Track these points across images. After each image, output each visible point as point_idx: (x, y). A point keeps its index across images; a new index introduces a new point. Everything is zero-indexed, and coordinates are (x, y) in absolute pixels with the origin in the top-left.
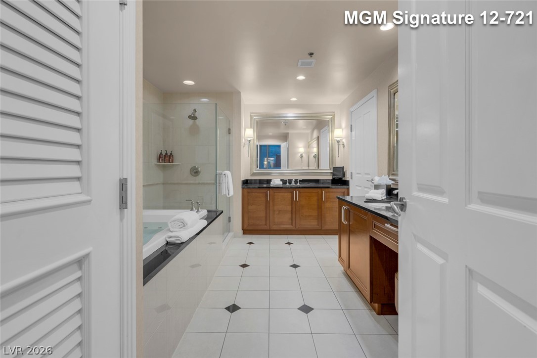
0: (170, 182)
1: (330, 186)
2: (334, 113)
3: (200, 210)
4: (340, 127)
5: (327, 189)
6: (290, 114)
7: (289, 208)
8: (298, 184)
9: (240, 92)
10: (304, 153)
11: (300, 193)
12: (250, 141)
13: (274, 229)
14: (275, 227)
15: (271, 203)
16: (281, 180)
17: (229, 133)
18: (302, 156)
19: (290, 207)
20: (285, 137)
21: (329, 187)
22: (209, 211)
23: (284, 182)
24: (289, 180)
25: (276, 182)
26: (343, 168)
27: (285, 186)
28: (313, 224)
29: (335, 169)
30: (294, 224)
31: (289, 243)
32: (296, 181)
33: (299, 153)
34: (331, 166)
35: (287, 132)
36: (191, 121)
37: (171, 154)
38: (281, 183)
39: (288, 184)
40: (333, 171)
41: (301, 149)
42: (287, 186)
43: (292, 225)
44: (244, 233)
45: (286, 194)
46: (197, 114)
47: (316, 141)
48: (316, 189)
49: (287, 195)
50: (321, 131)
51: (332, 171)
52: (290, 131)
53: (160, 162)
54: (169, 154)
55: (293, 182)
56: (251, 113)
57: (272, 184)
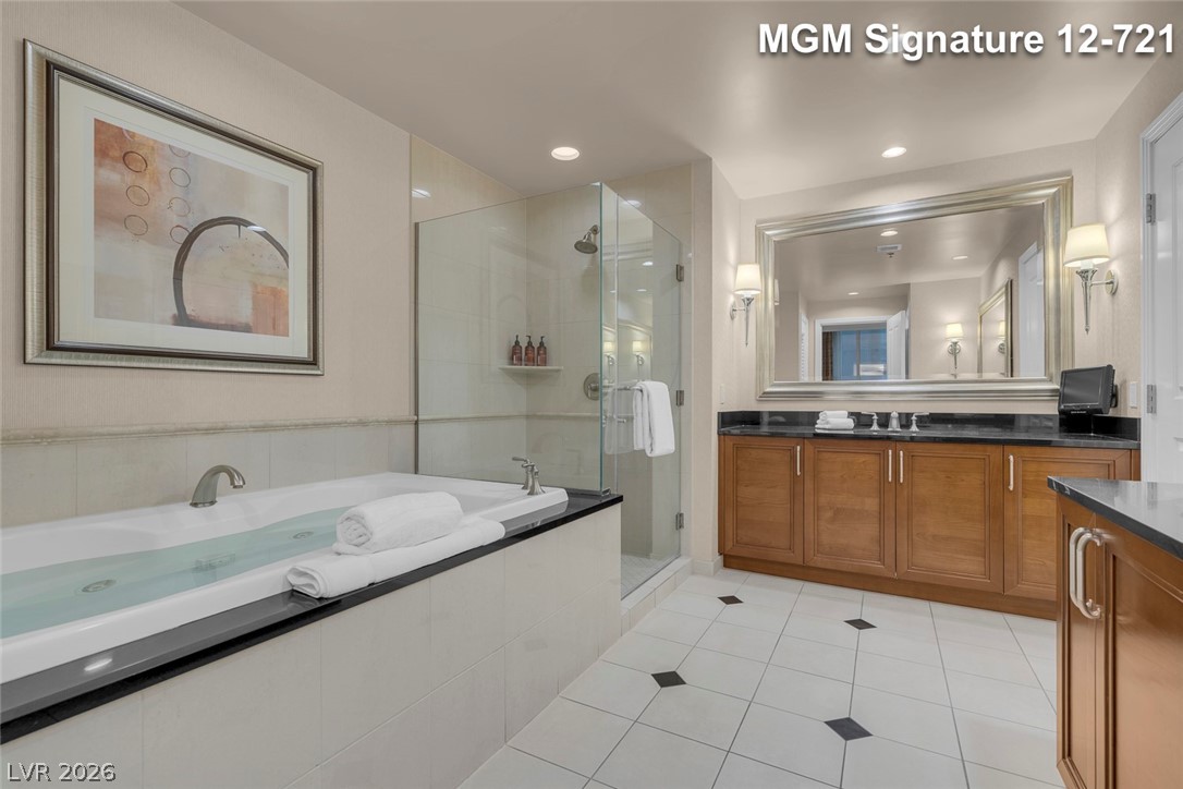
0: (539, 414)
1: (1055, 438)
2: (1068, 173)
3: (538, 488)
4: (1097, 218)
5: (1026, 451)
6: (891, 205)
7: (871, 504)
8: (914, 428)
9: (711, 159)
10: (964, 339)
11: (910, 458)
12: (749, 301)
13: (819, 565)
14: (819, 561)
15: (809, 485)
16: (851, 414)
17: (680, 279)
18: (954, 350)
19: (877, 500)
20: (900, 298)
21: (1047, 444)
22: (571, 493)
23: (861, 419)
24: (877, 414)
25: (830, 420)
26: (1109, 371)
27: (865, 432)
28: (968, 567)
29: (1069, 377)
30: (889, 560)
31: (860, 624)
32: (906, 420)
33: (946, 339)
34: (1053, 369)
35: (904, 281)
36: (584, 260)
37: (542, 344)
38: (850, 423)
39: (875, 427)
40: (1063, 384)
41: (952, 326)
42: (868, 434)
43: (881, 559)
44: (726, 565)
45: (862, 458)
46: (596, 240)
47: (1003, 298)
48: (979, 447)
49: (864, 460)
50: (1023, 258)
51: (1058, 387)
52: (916, 279)
53: (513, 364)
54: (536, 344)
55: (894, 424)
56: (759, 222)
57: (821, 426)
